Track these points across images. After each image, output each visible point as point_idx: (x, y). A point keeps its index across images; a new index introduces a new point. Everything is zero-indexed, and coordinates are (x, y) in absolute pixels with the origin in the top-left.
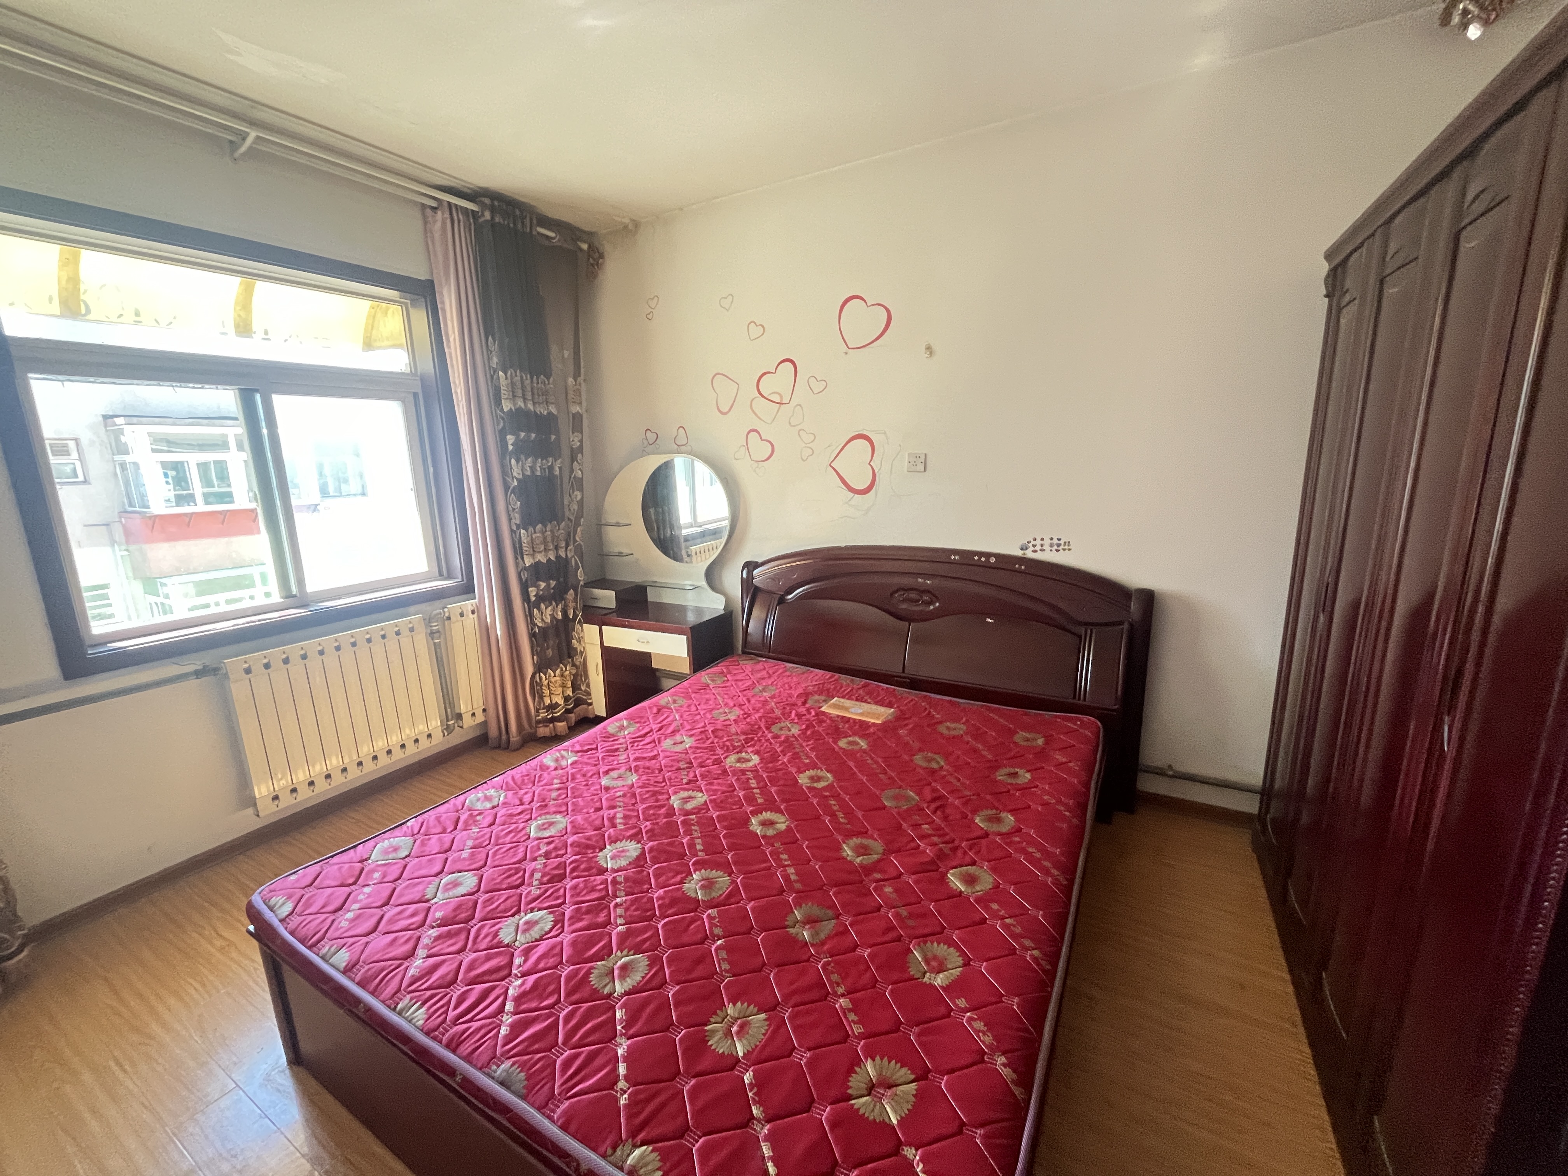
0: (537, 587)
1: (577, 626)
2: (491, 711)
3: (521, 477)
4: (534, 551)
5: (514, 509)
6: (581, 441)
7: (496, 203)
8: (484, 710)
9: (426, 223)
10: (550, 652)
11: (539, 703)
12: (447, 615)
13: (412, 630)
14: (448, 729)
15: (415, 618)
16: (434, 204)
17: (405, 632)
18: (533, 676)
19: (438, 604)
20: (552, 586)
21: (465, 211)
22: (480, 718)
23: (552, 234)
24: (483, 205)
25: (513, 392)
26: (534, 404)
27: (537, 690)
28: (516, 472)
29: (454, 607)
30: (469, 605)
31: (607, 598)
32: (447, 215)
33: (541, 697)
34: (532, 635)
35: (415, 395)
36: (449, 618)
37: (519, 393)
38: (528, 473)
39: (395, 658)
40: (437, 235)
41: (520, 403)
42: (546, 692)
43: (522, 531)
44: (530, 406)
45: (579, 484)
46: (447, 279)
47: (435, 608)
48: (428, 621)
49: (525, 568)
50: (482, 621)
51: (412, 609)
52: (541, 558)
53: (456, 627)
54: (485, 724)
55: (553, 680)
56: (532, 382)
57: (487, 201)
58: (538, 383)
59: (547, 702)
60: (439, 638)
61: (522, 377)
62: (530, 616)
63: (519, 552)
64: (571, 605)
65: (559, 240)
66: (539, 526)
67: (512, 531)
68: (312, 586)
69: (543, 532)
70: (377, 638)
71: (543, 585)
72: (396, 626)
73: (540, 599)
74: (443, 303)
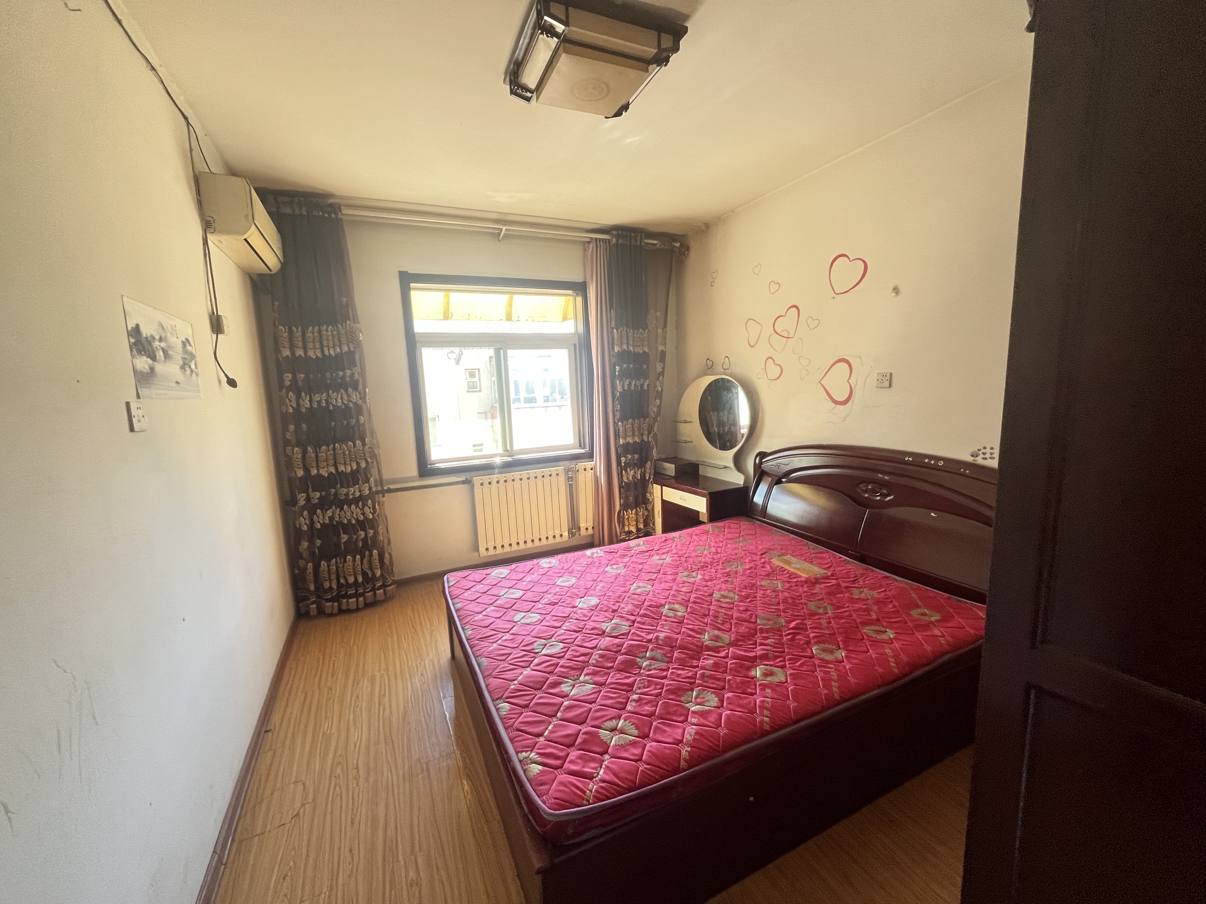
0: (626, 457)
1: (650, 485)
2: (596, 528)
3: (621, 391)
4: (626, 435)
5: (617, 410)
6: (663, 368)
7: (620, 232)
8: (593, 528)
9: (585, 250)
10: (631, 499)
11: (622, 529)
12: (577, 469)
13: (557, 475)
14: (571, 534)
15: (560, 468)
16: (588, 240)
17: (554, 475)
18: (619, 512)
19: (574, 462)
20: (636, 458)
21: (604, 241)
22: (590, 532)
23: (655, 242)
24: (613, 236)
25: (621, 341)
26: (634, 346)
27: (621, 521)
28: (619, 388)
29: (581, 465)
30: (589, 464)
31: (670, 469)
32: (595, 245)
33: (623, 526)
34: (620, 487)
35: (575, 345)
36: (578, 471)
37: (625, 341)
38: (626, 388)
39: (547, 488)
40: (589, 257)
41: (625, 347)
42: (627, 523)
43: (620, 423)
44: (631, 348)
45: (659, 395)
46: (592, 280)
47: (571, 464)
48: (567, 471)
49: (620, 446)
50: (595, 474)
51: (561, 463)
52: (630, 440)
53: (581, 477)
54: (593, 535)
55: (631, 516)
56: (634, 334)
57: (614, 232)
58: (637, 334)
59: (627, 529)
60: (572, 481)
61: (627, 331)
62: (620, 476)
63: (617, 435)
64: (648, 471)
65: (660, 245)
66: (630, 421)
67: (615, 422)
68: (517, 446)
69: (632, 425)
70: (540, 477)
71: (629, 457)
72: (550, 471)
73: (627, 465)
74: (590, 293)
